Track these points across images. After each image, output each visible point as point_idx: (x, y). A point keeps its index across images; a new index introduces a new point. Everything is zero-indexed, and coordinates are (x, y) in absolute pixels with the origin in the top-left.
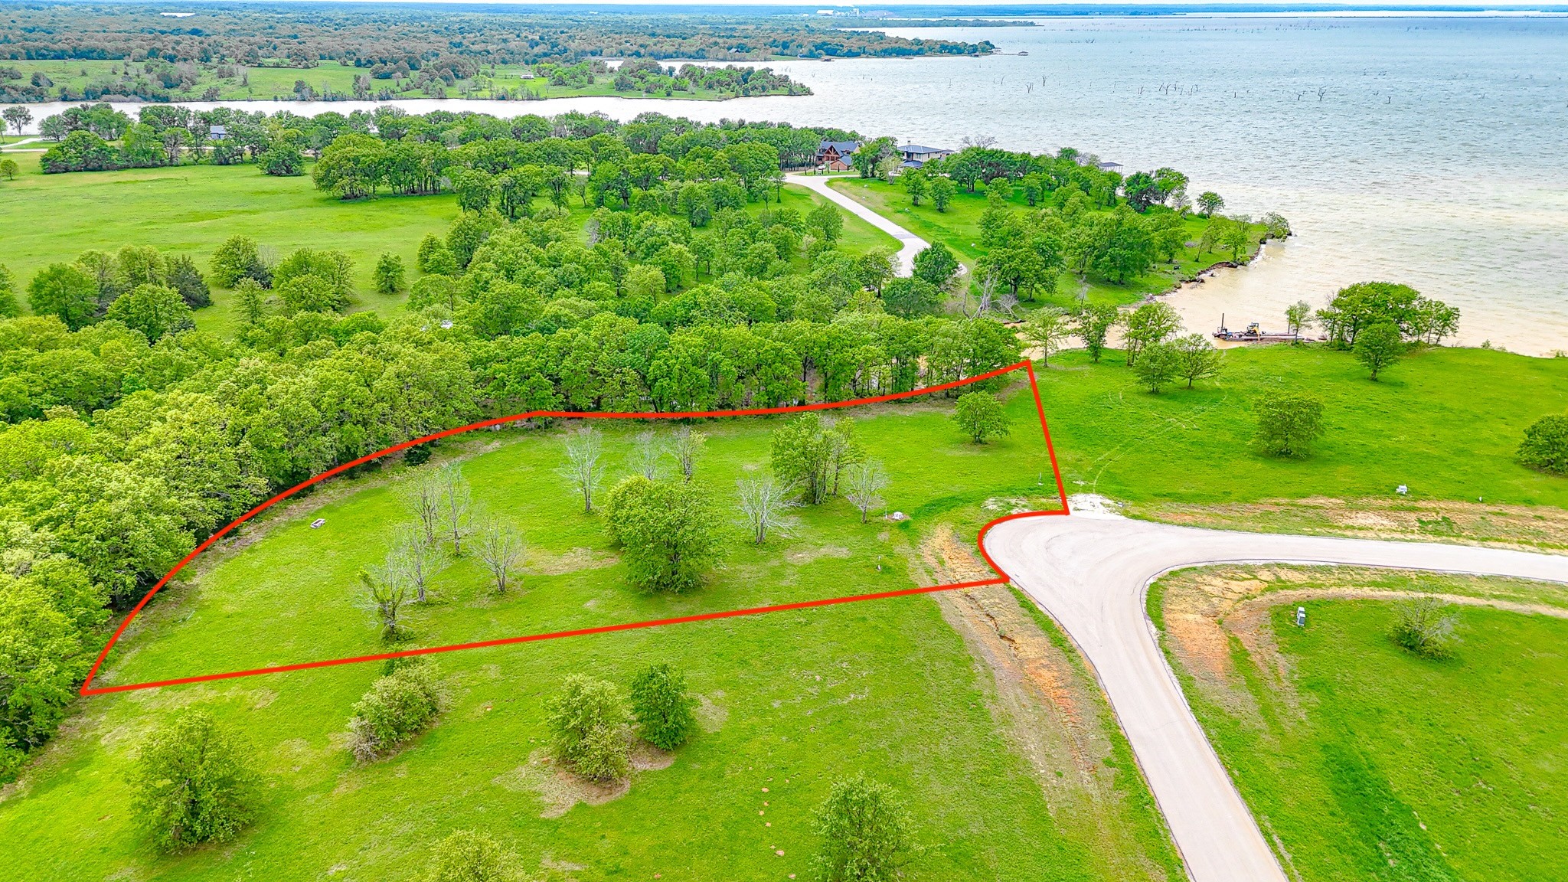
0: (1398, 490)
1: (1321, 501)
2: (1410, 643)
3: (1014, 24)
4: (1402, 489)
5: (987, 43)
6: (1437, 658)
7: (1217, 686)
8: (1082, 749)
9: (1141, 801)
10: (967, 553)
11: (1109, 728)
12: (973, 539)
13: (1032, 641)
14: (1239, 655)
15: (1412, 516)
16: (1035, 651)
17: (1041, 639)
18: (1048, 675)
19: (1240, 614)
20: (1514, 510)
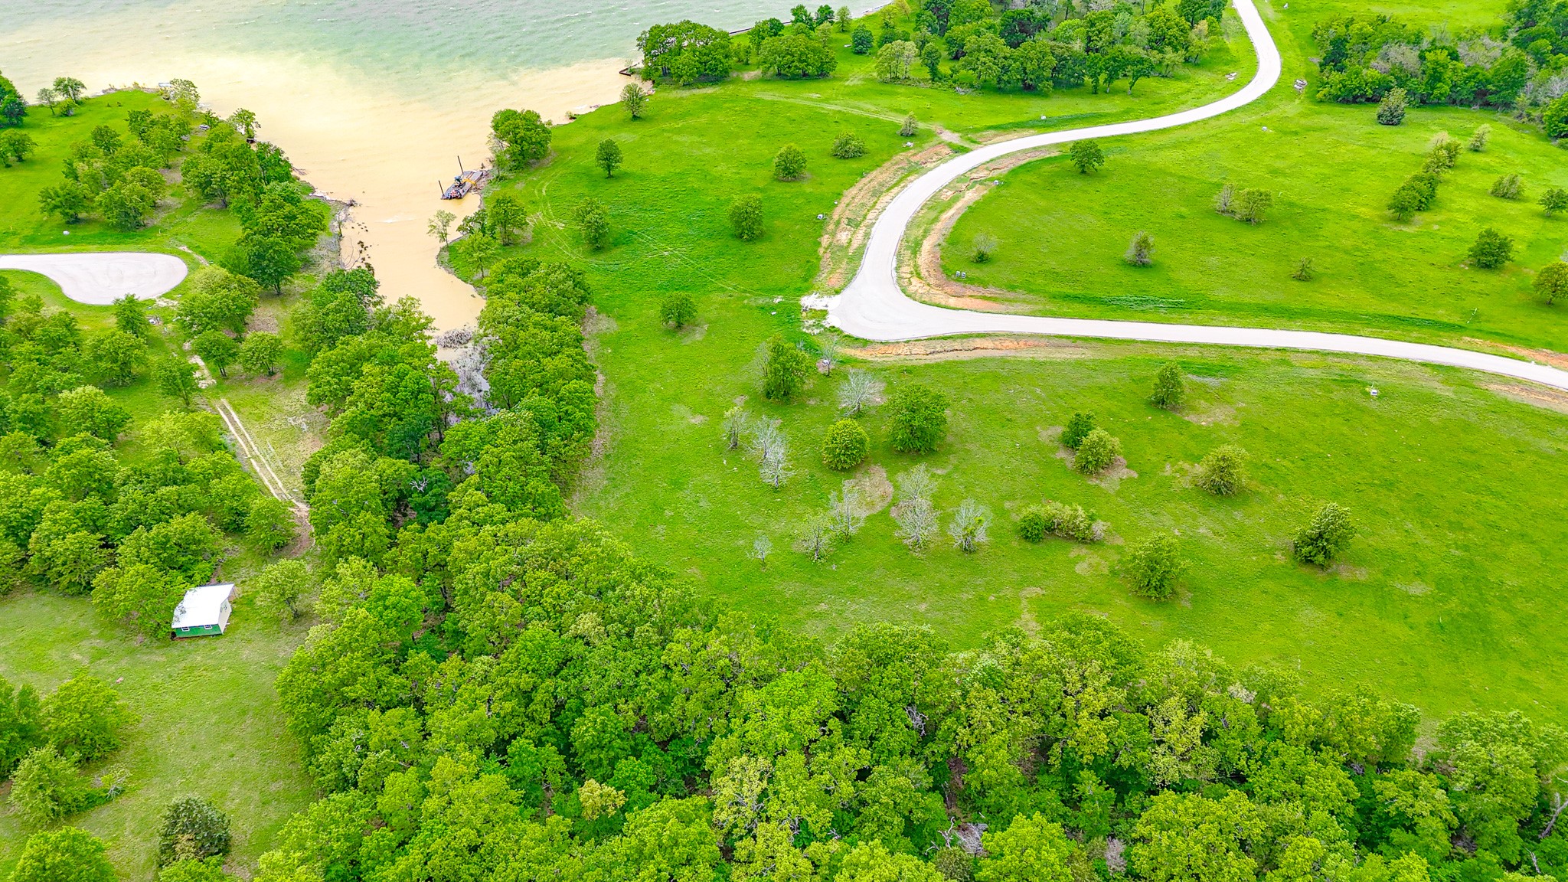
0: (820, 218)
1: (826, 241)
2: (982, 259)
7: (1012, 309)
8: (1065, 346)
9: (1098, 339)
10: (882, 347)
11: (1049, 336)
12: (865, 343)
13: (978, 342)
14: (984, 298)
15: (843, 225)
16: (987, 343)
17: (977, 340)
18: (1007, 343)
19: (948, 290)
20: (845, 200)
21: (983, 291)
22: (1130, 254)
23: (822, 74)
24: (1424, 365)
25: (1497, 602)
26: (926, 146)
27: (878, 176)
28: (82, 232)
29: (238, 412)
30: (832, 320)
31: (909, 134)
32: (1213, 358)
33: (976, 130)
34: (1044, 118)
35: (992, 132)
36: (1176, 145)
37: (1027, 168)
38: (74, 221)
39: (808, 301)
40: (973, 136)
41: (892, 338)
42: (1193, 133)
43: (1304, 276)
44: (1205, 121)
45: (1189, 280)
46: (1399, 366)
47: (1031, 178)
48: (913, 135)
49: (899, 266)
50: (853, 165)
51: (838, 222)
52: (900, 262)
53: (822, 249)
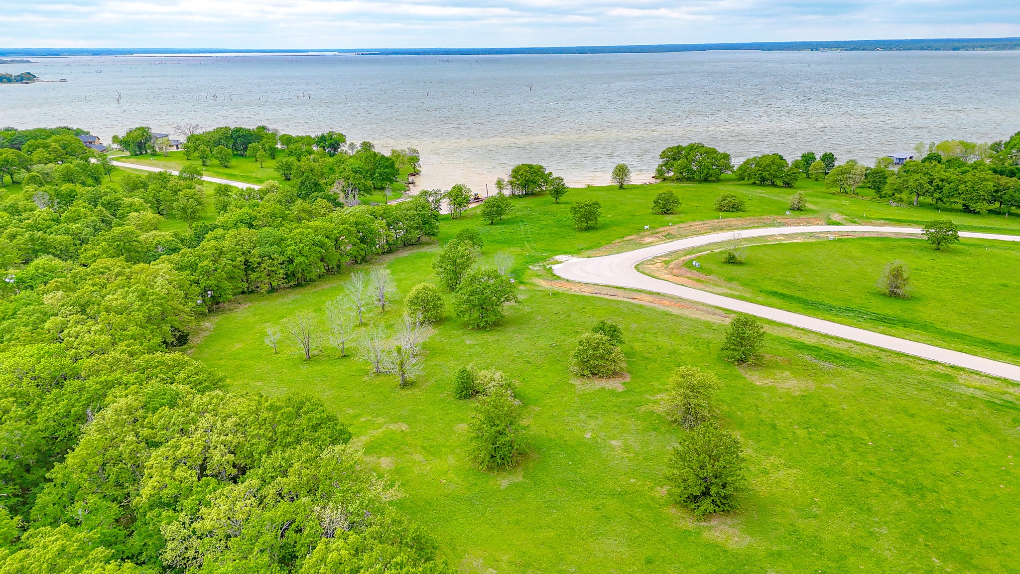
0: (645, 228)
1: (630, 238)
2: (732, 260)
3: (12, 61)
4: (646, 227)
5: (29, 73)
6: (741, 263)
7: (710, 289)
8: (714, 314)
10: (564, 282)
11: (709, 306)
12: (554, 278)
13: (643, 296)
15: (659, 235)
16: (649, 298)
17: (644, 294)
18: (666, 301)
19: (675, 271)
20: (682, 225)
21: (702, 276)
22: (883, 285)
23: (787, 186)
26: (803, 216)
27: (733, 221)
30: (556, 266)
32: (855, 352)
33: (868, 218)
35: (883, 221)
37: (878, 239)
39: (561, 257)
40: (858, 220)
45: (926, 313)
47: (872, 243)
48: (799, 209)
49: (660, 256)
50: (721, 214)
51: (657, 233)
52: (666, 256)
53: (620, 240)
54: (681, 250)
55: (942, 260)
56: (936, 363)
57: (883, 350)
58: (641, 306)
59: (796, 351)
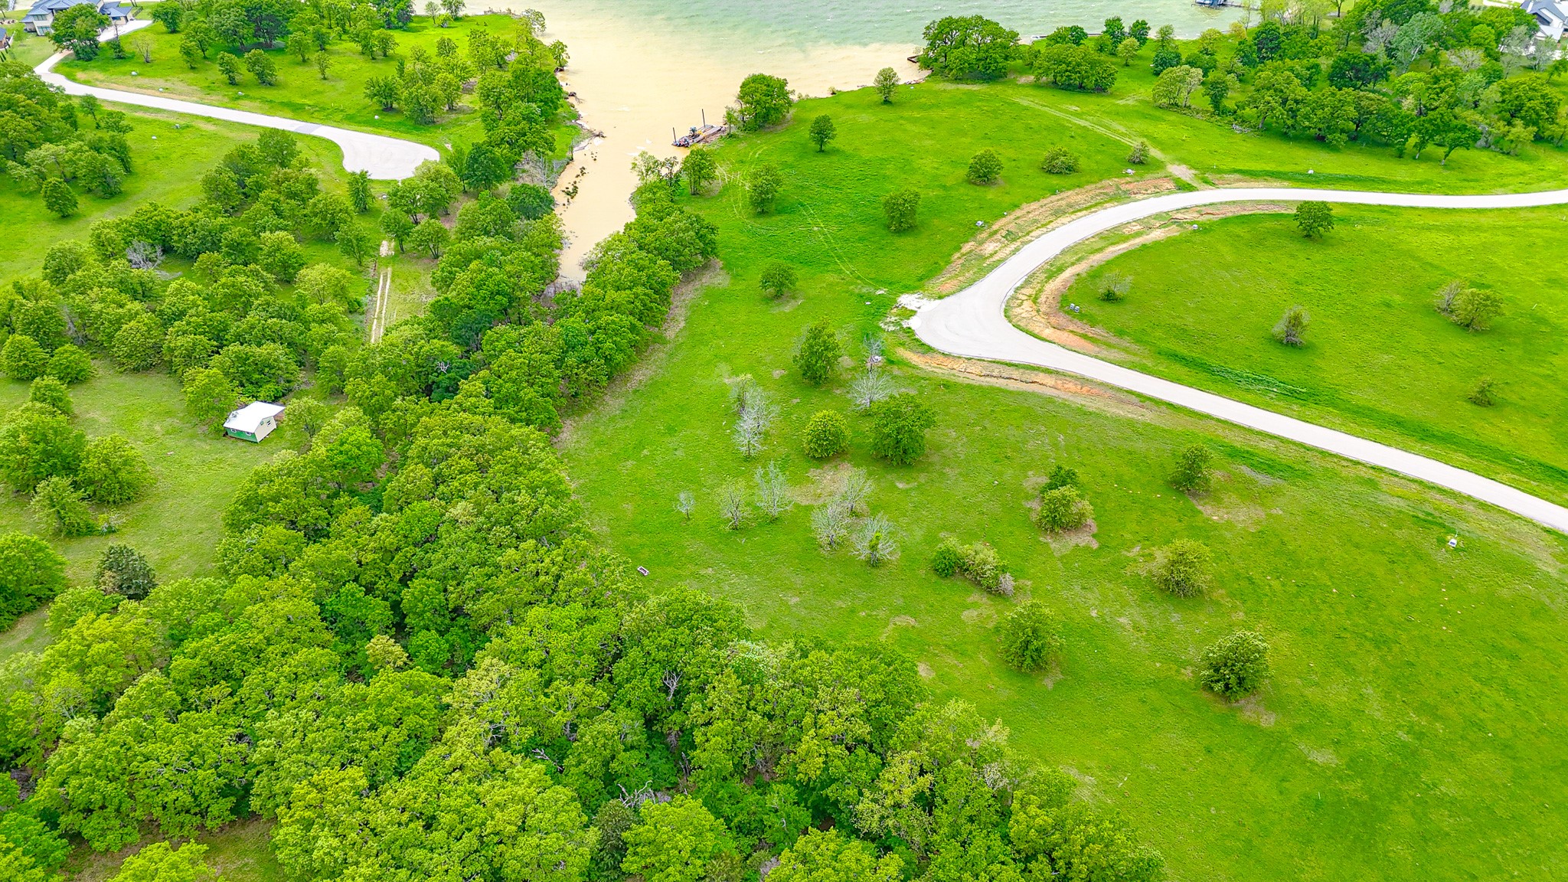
0: (980, 225)
1: (968, 247)
2: (1110, 298)
4: (980, 223)
6: (1120, 299)
7: (1104, 353)
8: (1129, 403)
9: (1170, 405)
10: (941, 358)
11: (1120, 390)
12: (926, 349)
13: (1041, 377)
14: (1084, 337)
15: (998, 236)
16: (1049, 380)
17: (1041, 375)
18: (1071, 386)
19: (1053, 320)
20: (1018, 213)
21: (1090, 331)
22: (1279, 328)
23: (1100, 89)
24: (1548, 531)
25: (1410, 802)
26: (1148, 176)
27: (1073, 196)
28: (389, 119)
29: (393, 281)
30: (914, 323)
31: (1139, 161)
32: (1285, 457)
33: (1219, 171)
34: (1311, 172)
35: (1237, 176)
36: (1449, 229)
37: (1243, 219)
38: (388, 109)
39: (907, 300)
40: (1210, 176)
41: (955, 351)
42: (1484, 220)
43: (1483, 400)
44: (1513, 210)
45: (1331, 371)
46: (1515, 524)
47: (1239, 230)
48: (1141, 163)
49: (1022, 287)
50: (1055, 181)
51: (996, 232)
52: (1027, 282)
53: (958, 255)
54: (1040, 269)
55: (1317, 255)
56: (1358, 463)
57: (1309, 449)
58: (1050, 400)
59: (1230, 460)
